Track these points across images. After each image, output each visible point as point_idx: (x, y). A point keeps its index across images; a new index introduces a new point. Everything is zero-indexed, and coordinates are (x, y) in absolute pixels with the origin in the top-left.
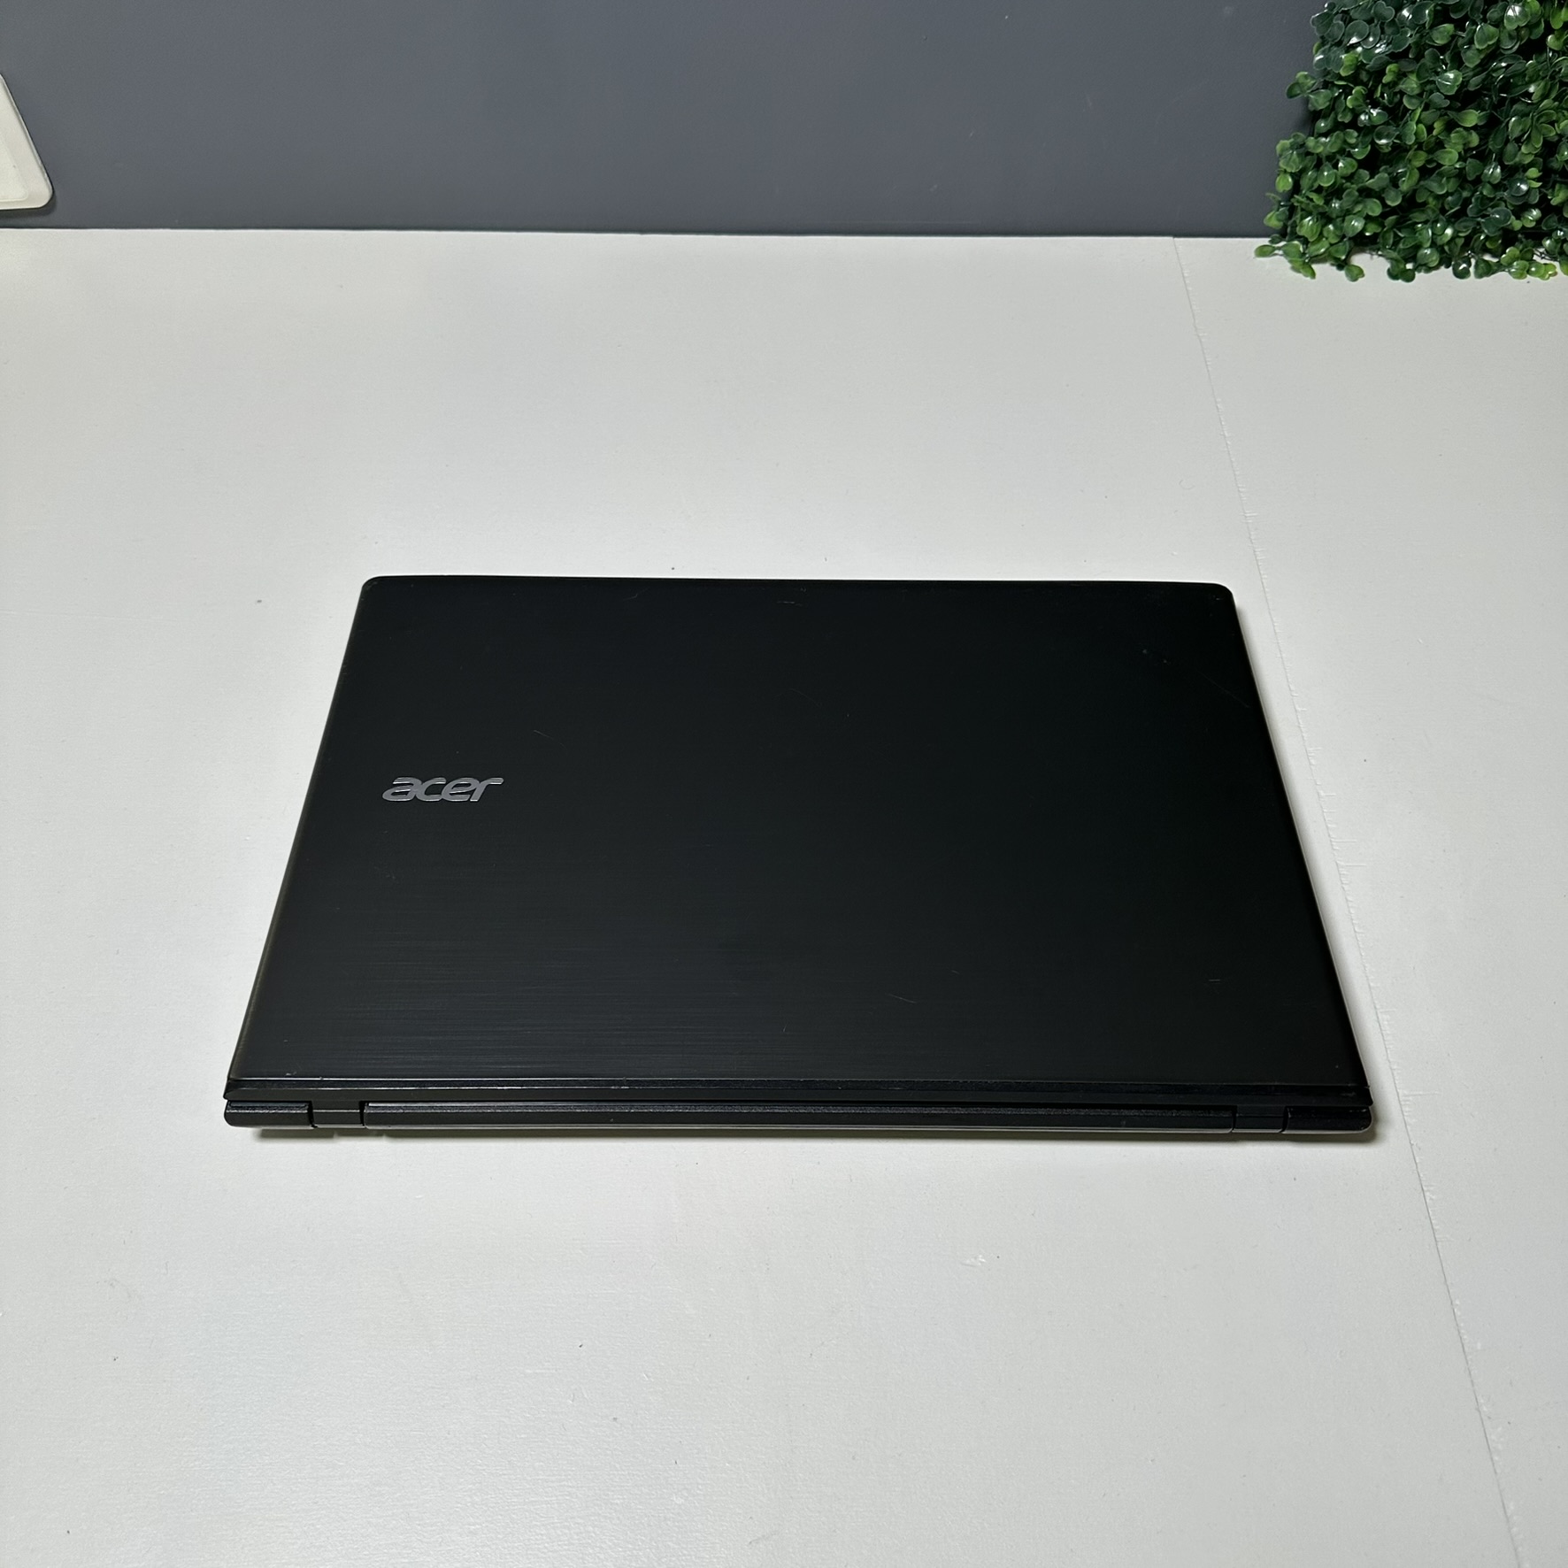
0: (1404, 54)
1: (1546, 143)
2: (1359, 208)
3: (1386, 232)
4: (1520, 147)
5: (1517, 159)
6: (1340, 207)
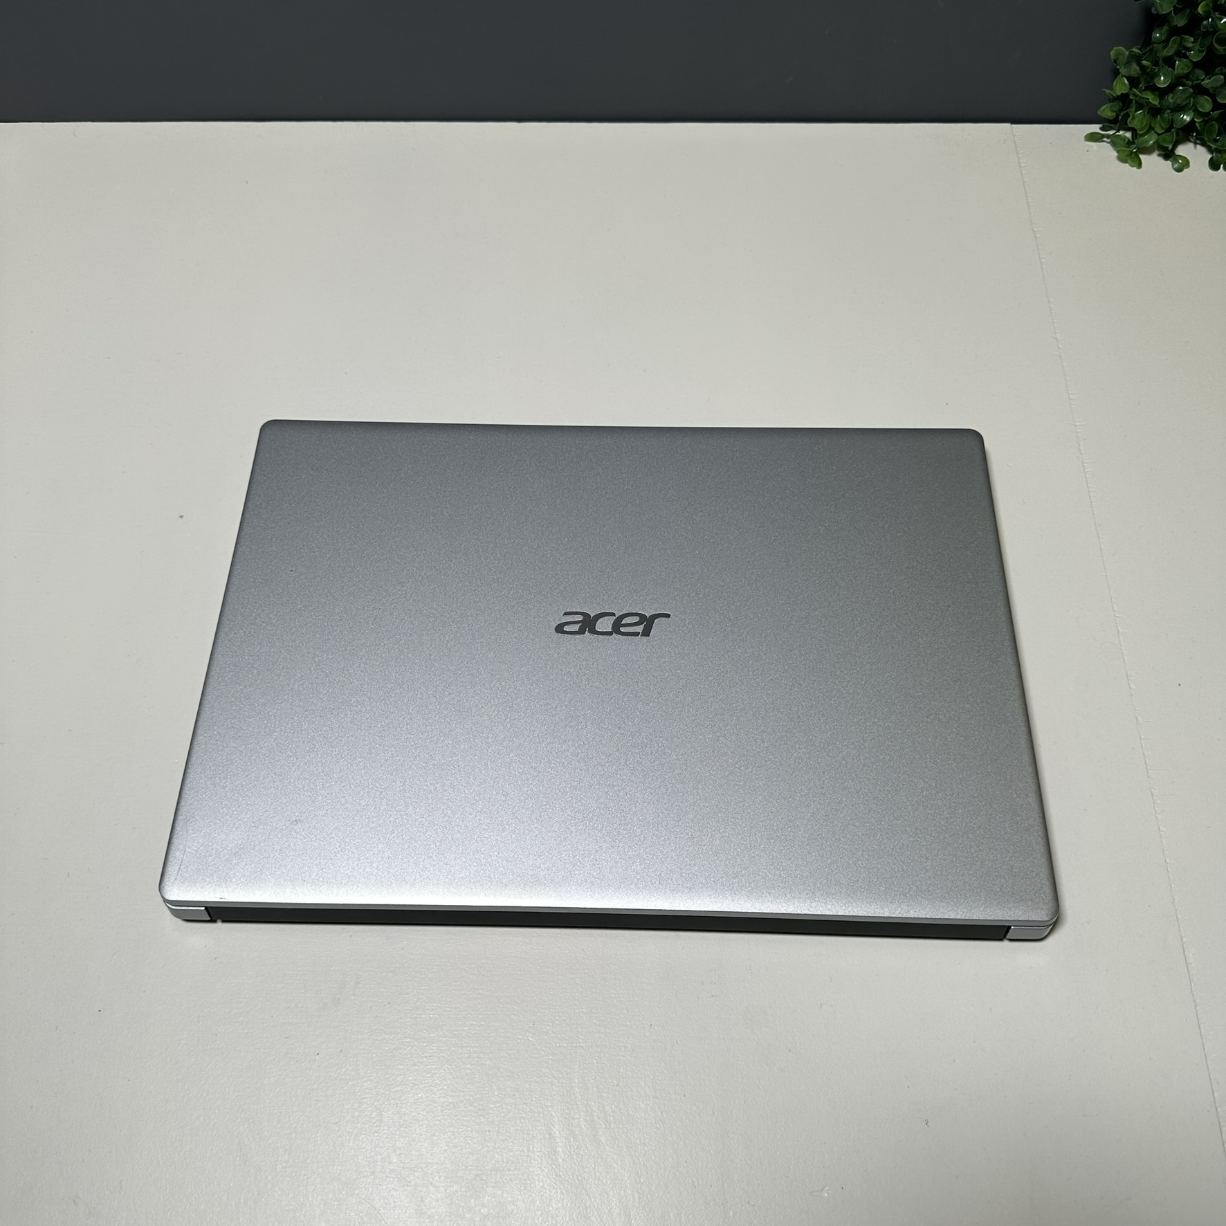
3: (1209, 124)
6: (1174, 103)
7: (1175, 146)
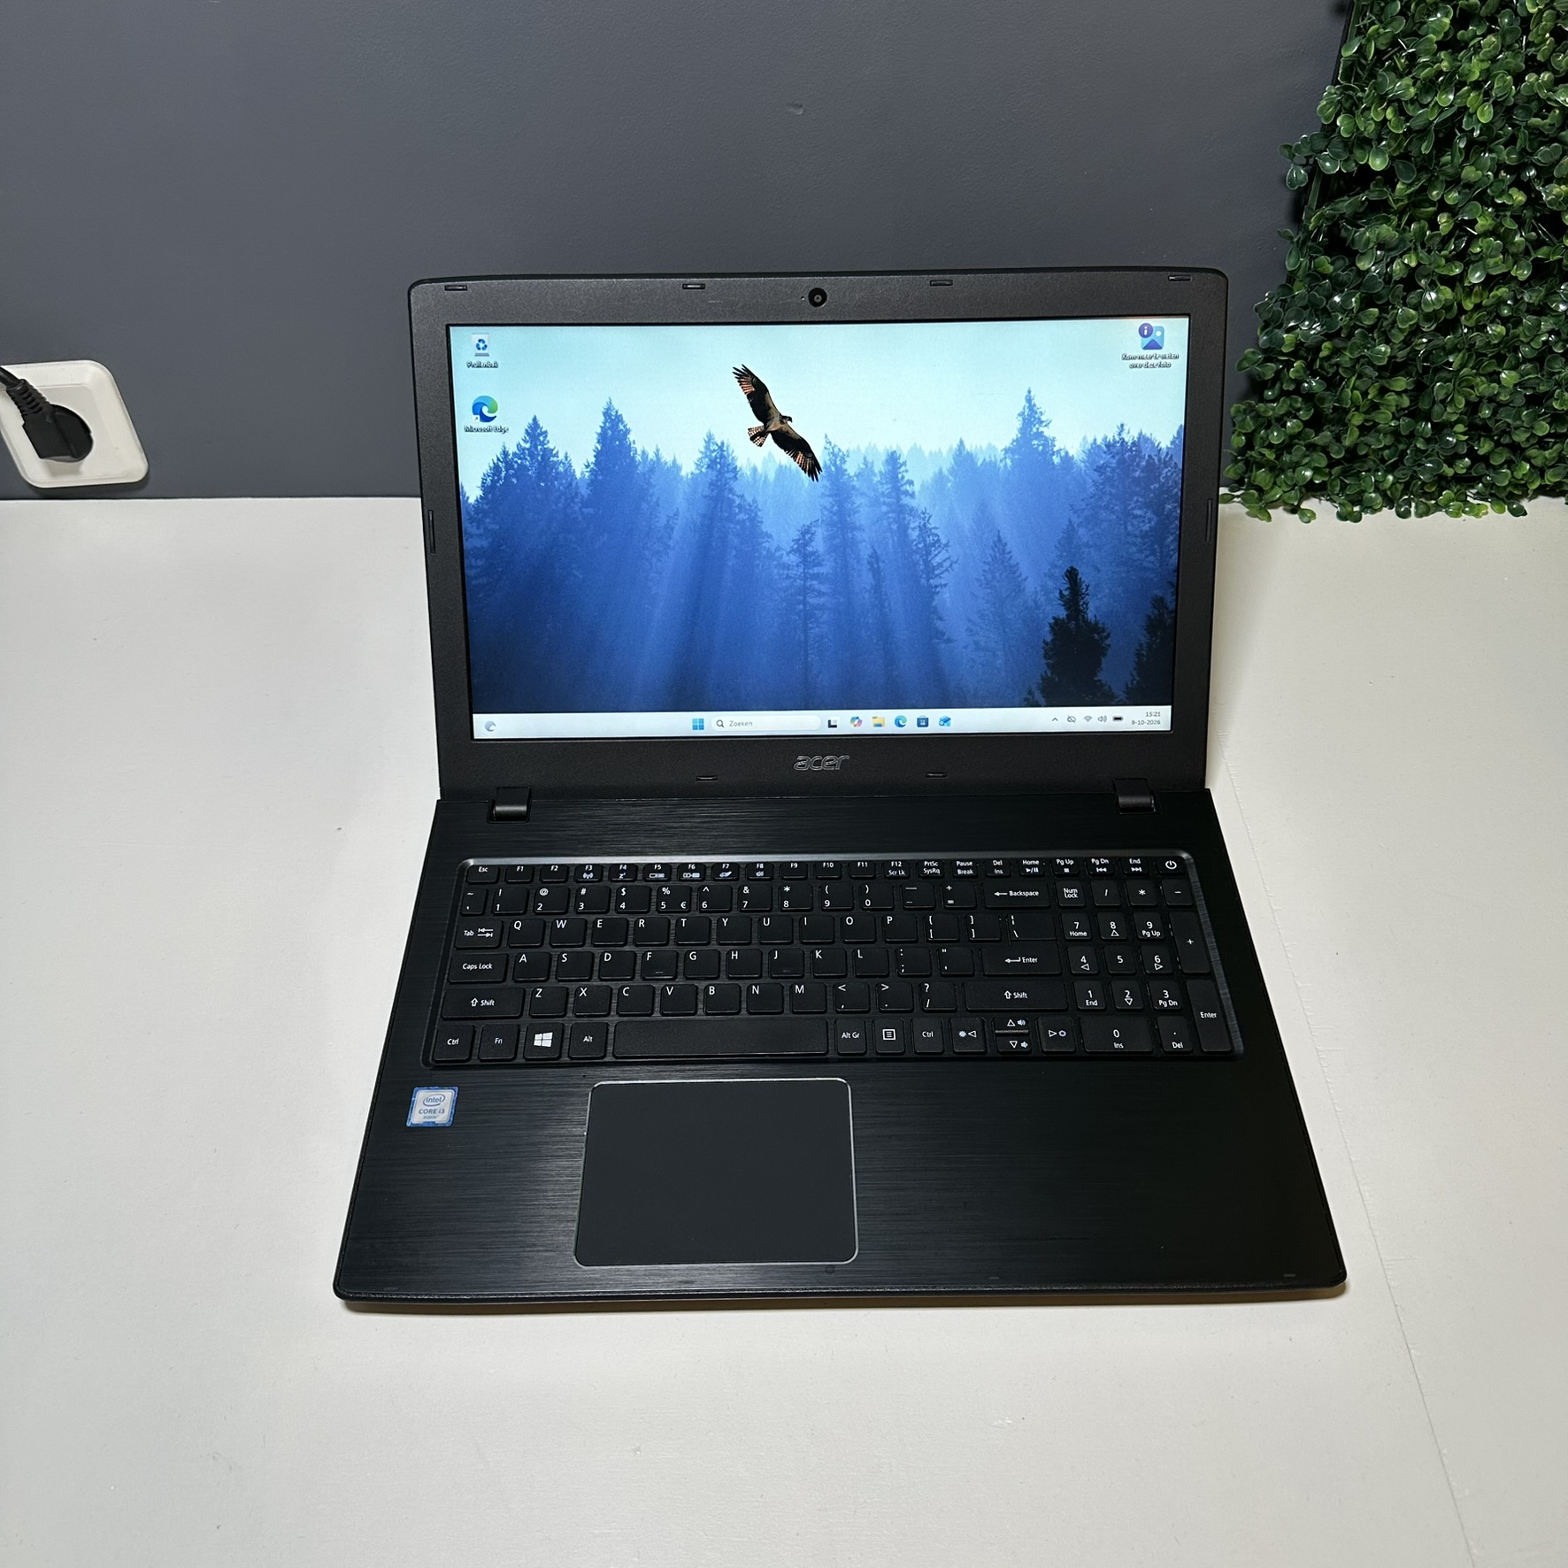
0: (1337, 334)
1: (1468, 403)
2: (1306, 460)
3: (1333, 480)
4: (1445, 407)
5: (1444, 418)
6: (1290, 460)
7: (1300, 502)
